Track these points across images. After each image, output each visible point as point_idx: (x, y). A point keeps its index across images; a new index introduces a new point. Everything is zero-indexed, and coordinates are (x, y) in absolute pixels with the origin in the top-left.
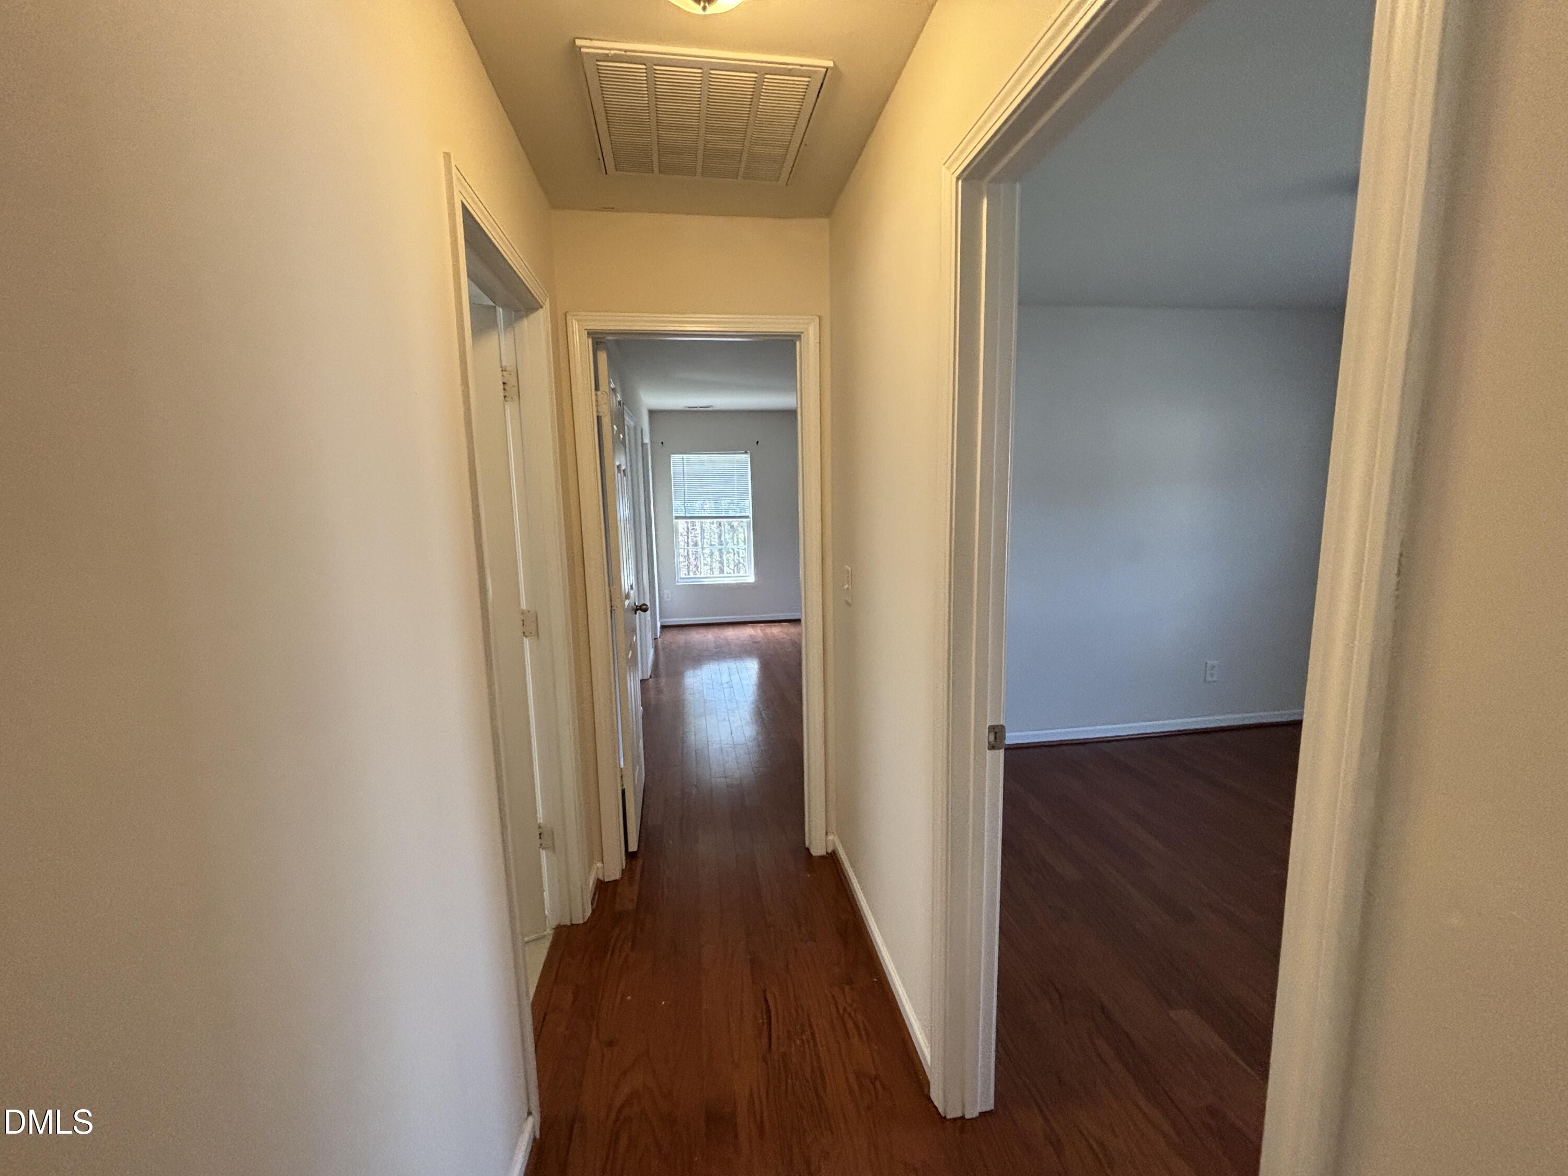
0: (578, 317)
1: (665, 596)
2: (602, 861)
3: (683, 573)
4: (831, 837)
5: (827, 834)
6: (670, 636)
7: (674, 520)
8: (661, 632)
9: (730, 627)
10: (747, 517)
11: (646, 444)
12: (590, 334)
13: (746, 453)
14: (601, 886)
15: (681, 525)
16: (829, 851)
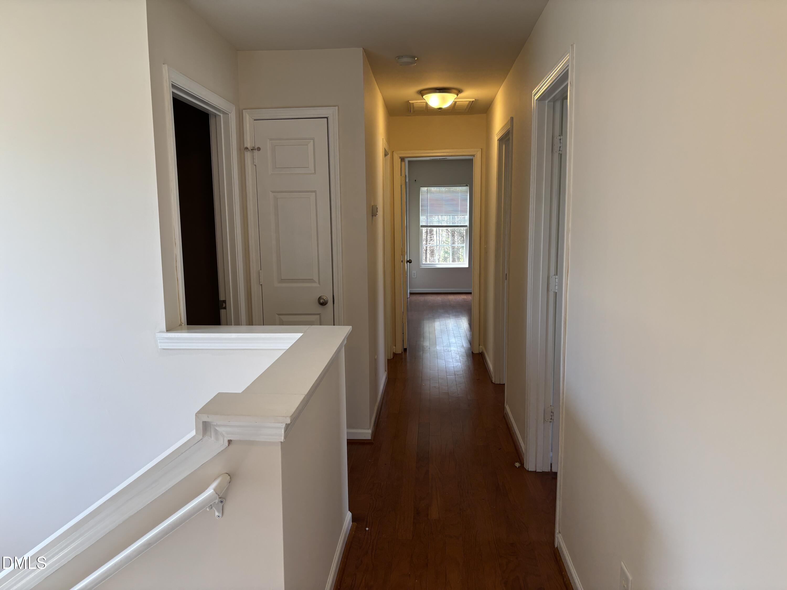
0: (397, 153)
1: (413, 275)
2: (395, 346)
3: (424, 262)
4: (481, 347)
5: (479, 346)
6: (414, 298)
7: (421, 228)
8: (410, 296)
9: (452, 295)
10: (466, 226)
11: (407, 182)
12: (400, 157)
13: (467, 186)
14: (395, 354)
15: (424, 230)
16: (480, 352)
